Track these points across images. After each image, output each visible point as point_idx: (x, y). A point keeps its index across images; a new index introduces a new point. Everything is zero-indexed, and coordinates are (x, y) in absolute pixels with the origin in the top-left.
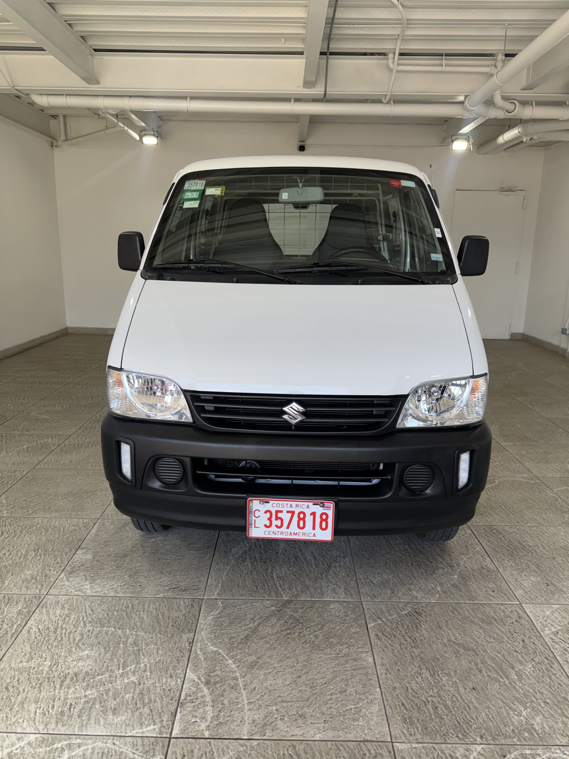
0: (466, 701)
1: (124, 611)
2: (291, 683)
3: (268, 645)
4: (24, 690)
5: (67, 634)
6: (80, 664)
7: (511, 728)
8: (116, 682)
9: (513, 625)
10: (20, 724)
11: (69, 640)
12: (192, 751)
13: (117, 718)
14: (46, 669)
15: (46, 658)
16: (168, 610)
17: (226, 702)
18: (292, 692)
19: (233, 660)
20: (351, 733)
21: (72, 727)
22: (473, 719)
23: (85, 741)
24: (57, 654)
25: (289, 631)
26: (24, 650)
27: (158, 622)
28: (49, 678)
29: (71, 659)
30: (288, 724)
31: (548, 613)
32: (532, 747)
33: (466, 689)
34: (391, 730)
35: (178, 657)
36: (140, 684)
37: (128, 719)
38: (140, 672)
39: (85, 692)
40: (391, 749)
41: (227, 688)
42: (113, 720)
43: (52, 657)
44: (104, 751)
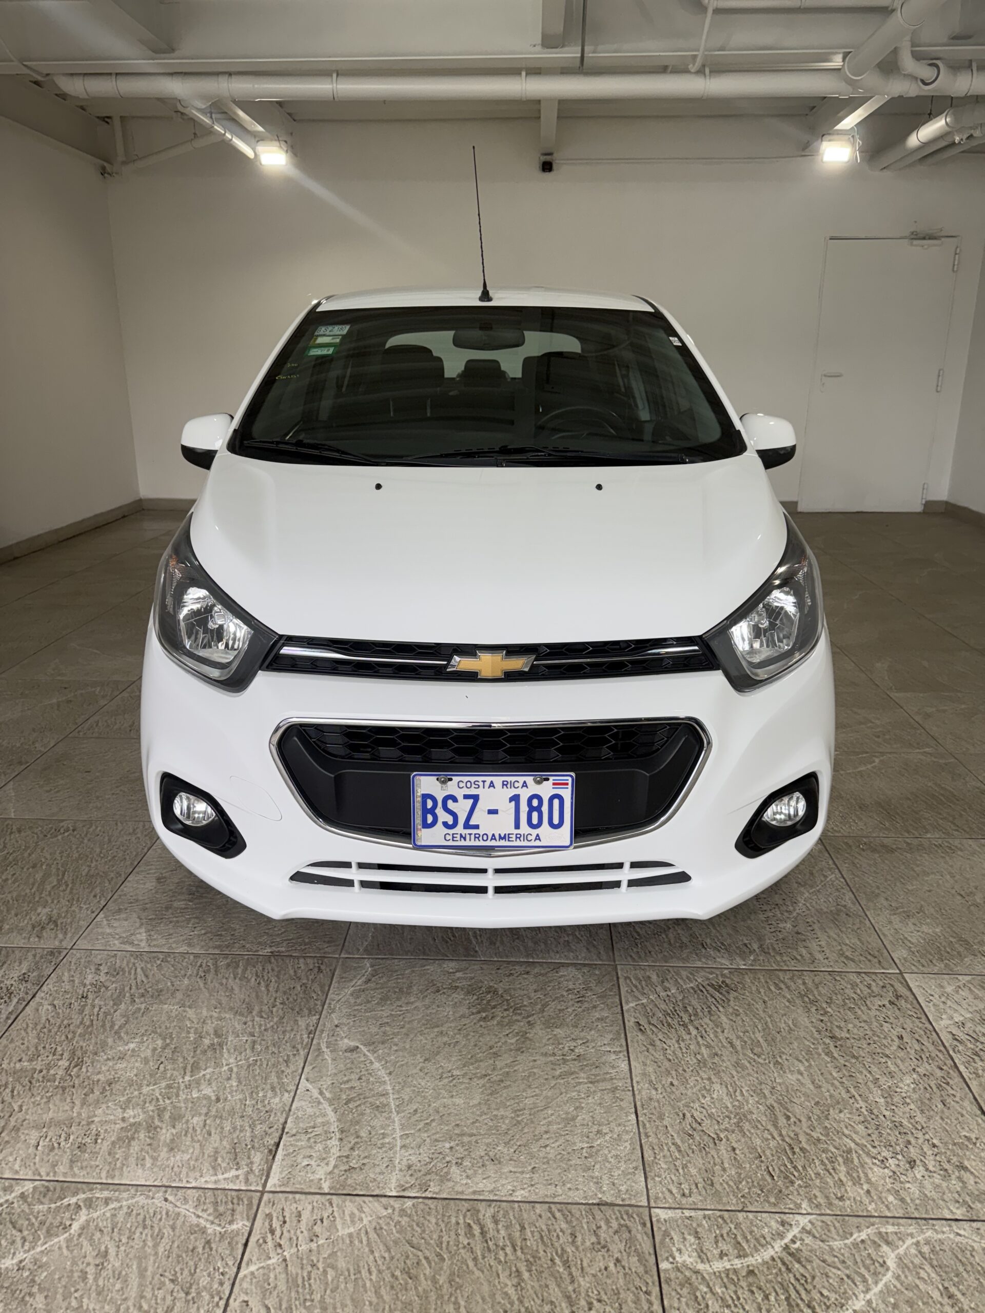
0: (787, 1139)
1: (201, 977)
2: (480, 1103)
3: (445, 1039)
4: (21, 1107)
5: (101, 1015)
6: (121, 1065)
7: (866, 1187)
8: (177, 1095)
9: (884, 1010)
10: (10, 1164)
11: (103, 1026)
12: (299, 1215)
13: (174, 1156)
14: (61, 1072)
15: (62, 1055)
16: (278, 977)
17: (363, 1134)
18: (480, 1119)
19: (383, 1063)
20: (577, 1189)
21: (97, 1170)
22: (798, 1171)
23: (117, 1193)
24: (82, 1047)
25: (484, 1015)
26: (26, 1042)
27: (257, 996)
28: (64, 1089)
29: (105, 1057)
30: (470, 1172)
31: (949, 989)
32: (901, 1221)
33: (788, 1118)
34: (649, 1187)
35: (288, 1056)
36: (218, 1100)
37: (194, 1158)
38: (219, 1079)
39: (123, 1113)
40: (647, 1219)
41: (368, 1111)
42: (168, 1159)
43: (73, 1053)
44: (148, 1212)
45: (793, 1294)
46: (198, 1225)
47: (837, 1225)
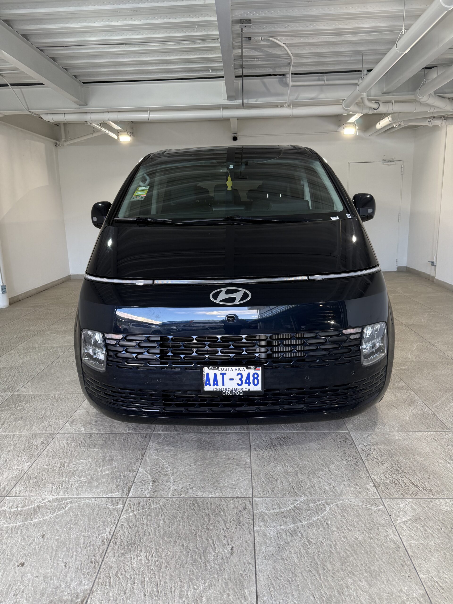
0: (301, 479)
1: (104, 441)
2: (199, 472)
4: (45, 479)
5: (70, 453)
6: (78, 466)
7: (323, 491)
8: (98, 474)
9: (341, 443)
10: (44, 493)
11: (71, 455)
12: (139, 503)
13: (98, 490)
14: (58, 469)
15: (58, 464)
16: (131, 439)
17: (160, 482)
18: (199, 477)
19: (167, 462)
20: (230, 494)
21: (73, 494)
22: (302, 487)
23: (80, 500)
24: (64, 462)
25: (202, 448)
26: (45, 460)
27: (124, 445)
28: (59, 473)
29: (72, 464)
30: (195, 491)
32: (333, 499)
34: (253, 492)
35: (135, 462)
36: (111, 474)
37: (104, 490)
38: (112, 469)
40: (251, 501)
41: (162, 476)
42: (96, 490)
43: (61, 463)
44: (90, 504)
45: (295, 518)
46: (106, 507)
47: (312, 500)
